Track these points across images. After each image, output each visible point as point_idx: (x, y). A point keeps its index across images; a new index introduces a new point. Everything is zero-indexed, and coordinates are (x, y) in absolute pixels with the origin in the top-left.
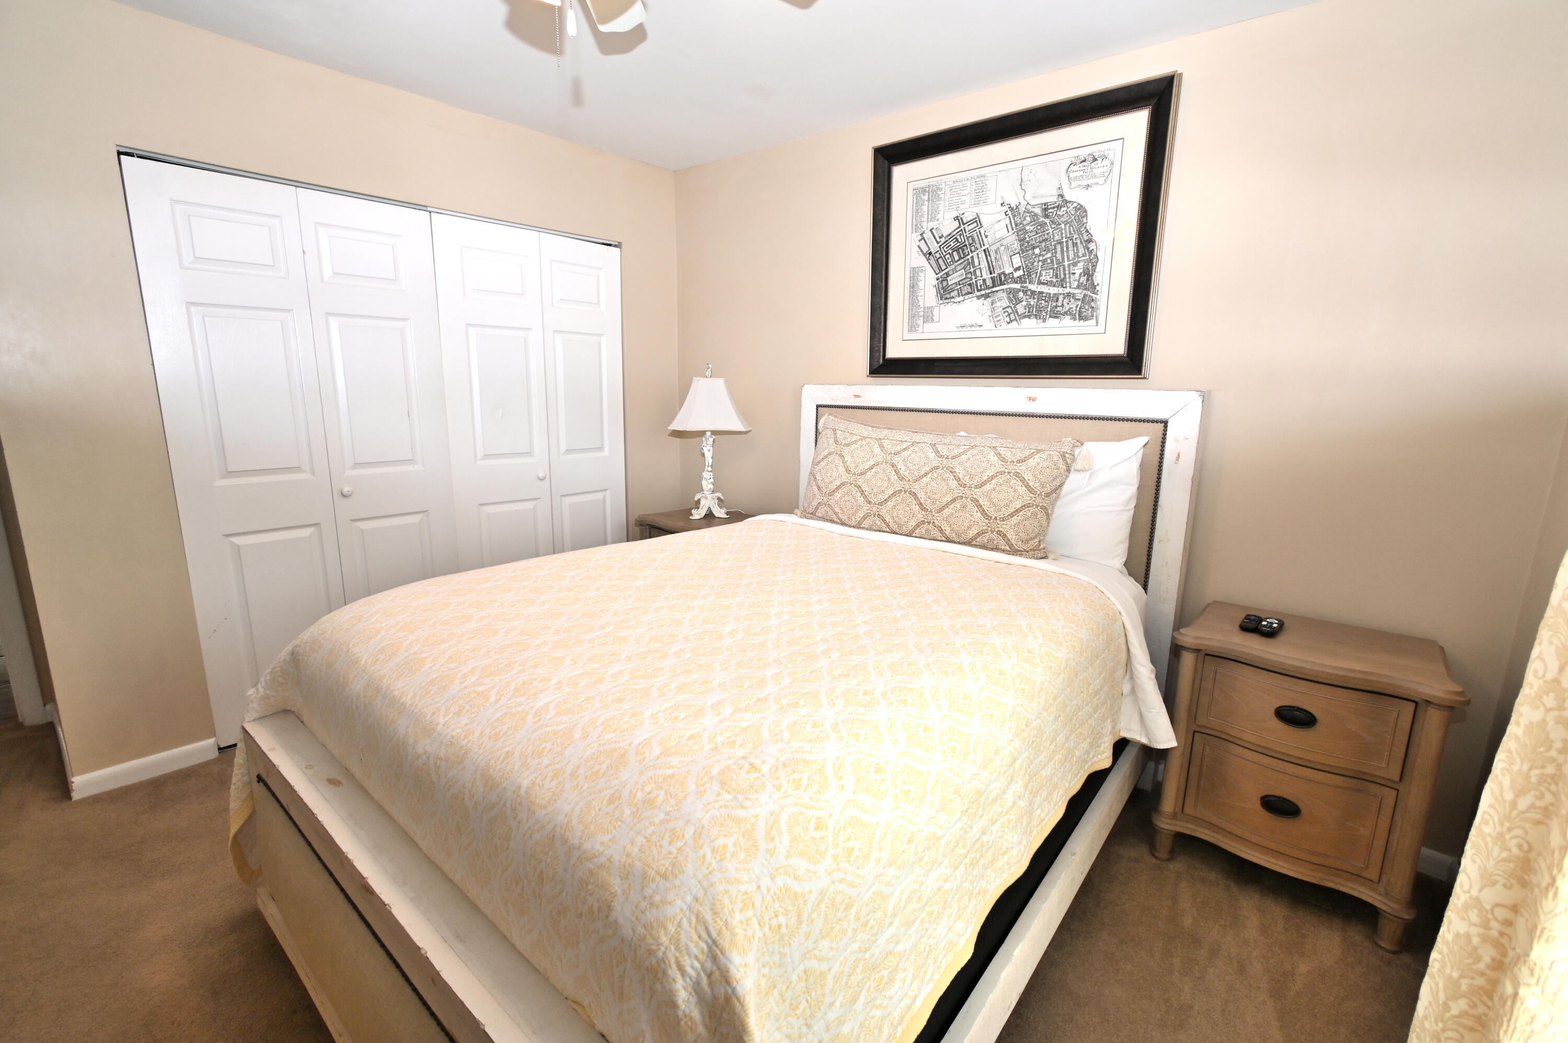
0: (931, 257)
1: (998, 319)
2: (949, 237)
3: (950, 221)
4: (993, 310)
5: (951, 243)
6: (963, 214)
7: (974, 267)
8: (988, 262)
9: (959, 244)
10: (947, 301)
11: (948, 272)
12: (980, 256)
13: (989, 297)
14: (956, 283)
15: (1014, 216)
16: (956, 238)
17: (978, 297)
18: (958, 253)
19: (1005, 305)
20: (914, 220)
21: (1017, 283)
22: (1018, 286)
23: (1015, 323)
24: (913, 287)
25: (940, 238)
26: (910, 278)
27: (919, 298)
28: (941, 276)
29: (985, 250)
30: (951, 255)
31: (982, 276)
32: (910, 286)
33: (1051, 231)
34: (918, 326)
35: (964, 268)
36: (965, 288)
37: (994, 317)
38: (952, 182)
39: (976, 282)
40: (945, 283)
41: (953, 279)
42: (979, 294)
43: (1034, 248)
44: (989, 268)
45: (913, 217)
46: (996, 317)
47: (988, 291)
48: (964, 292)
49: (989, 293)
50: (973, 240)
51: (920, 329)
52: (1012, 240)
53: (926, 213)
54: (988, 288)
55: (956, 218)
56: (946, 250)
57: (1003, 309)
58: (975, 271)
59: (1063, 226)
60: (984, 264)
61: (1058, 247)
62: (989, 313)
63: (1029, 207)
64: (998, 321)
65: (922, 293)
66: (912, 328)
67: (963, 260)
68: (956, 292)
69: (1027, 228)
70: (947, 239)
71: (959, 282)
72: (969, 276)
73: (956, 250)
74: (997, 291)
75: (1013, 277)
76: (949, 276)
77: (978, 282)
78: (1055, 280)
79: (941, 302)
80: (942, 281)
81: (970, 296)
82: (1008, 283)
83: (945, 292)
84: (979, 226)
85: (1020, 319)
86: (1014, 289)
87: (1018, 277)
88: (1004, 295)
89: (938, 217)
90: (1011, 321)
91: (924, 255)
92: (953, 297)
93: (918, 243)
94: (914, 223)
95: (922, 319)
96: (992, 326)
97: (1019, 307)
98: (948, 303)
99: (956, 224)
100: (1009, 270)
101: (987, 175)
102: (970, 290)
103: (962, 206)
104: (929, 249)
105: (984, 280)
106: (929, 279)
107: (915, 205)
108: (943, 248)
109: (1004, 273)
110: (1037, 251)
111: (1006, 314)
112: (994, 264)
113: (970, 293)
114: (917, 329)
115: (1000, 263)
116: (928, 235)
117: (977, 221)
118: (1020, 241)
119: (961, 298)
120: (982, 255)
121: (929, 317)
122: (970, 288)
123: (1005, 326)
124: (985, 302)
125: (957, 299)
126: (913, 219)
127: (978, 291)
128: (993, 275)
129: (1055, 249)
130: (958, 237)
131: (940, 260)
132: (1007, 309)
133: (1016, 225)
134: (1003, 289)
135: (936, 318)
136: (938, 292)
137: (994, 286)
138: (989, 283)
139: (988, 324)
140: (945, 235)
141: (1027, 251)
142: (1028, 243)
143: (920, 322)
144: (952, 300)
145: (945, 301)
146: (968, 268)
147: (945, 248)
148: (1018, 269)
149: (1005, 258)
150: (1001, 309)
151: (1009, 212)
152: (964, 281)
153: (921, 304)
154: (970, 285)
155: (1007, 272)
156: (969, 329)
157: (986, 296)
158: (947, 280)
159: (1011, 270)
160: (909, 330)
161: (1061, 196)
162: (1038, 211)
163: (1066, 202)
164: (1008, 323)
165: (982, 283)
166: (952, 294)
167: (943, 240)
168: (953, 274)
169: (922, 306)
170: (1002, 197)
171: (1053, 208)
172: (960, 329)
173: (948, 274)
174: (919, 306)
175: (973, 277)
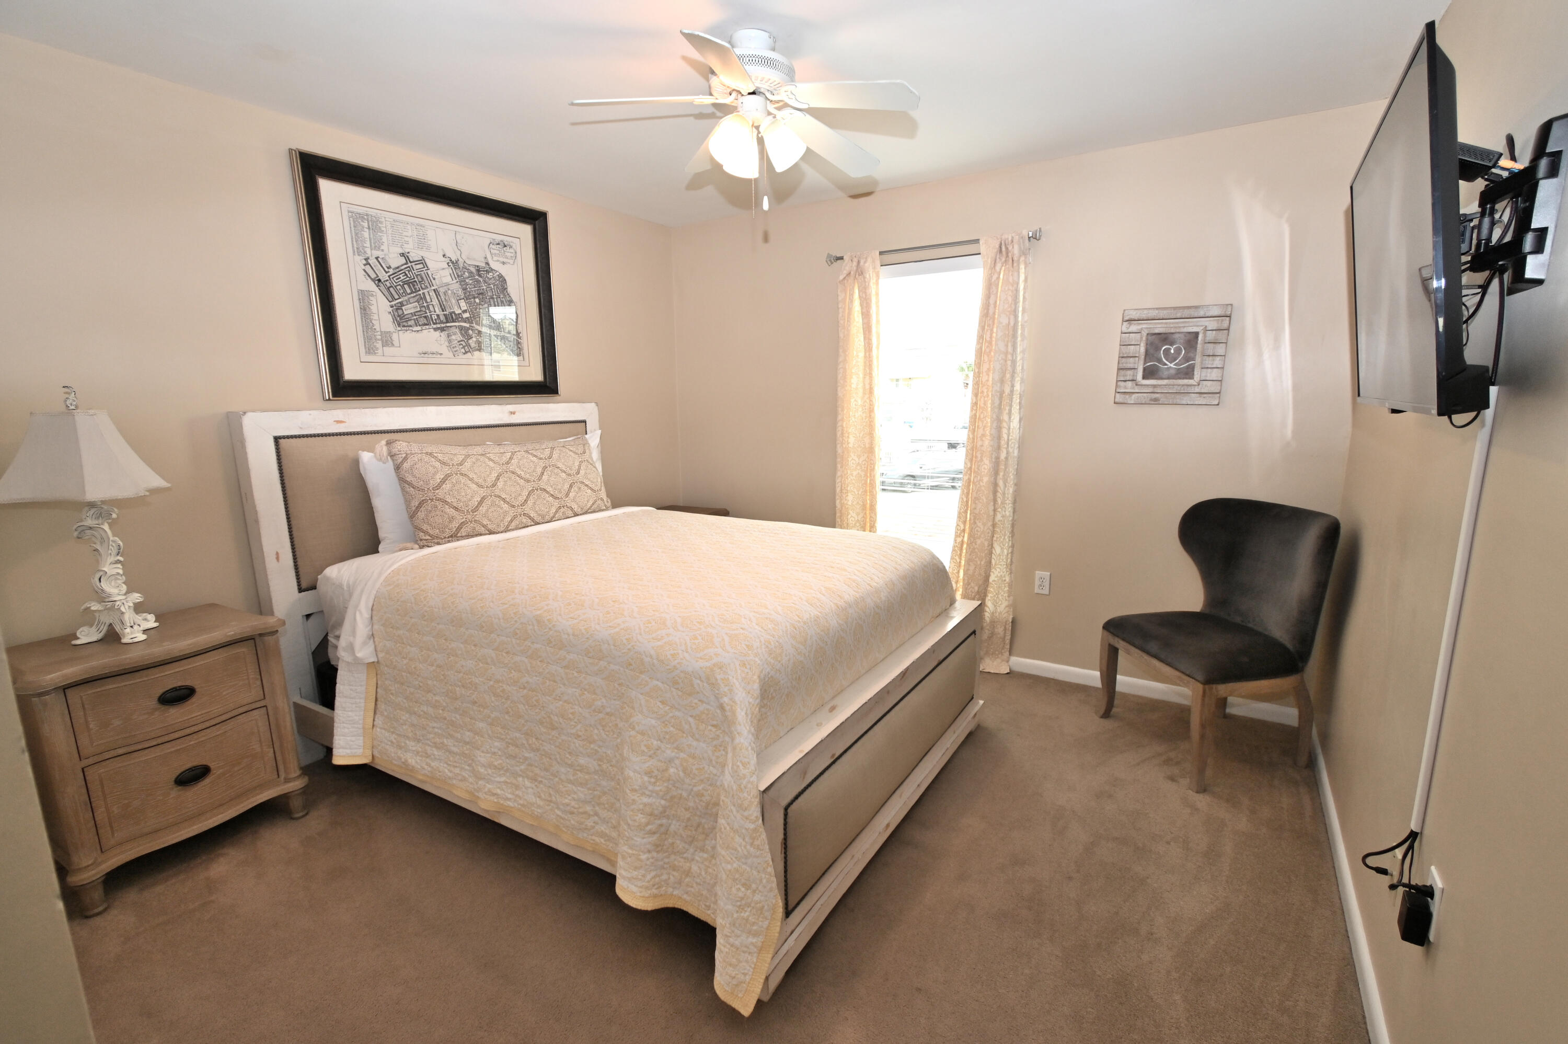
0: (380, 284)
1: (455, 349)
2: (397, 270)
3: (396, 255)
4: (450, 341)
5: (401, 276)
6: (409, 253)
7: (427, 302)
8: (439, 301)
9: (408, 279)
10: (405, 328)
11: (402, 302)
12: (431, 294)
13: (444, 330)
14: (411, 313)
15: (455, 269)
16: (405, 272)
17: (435, 329)
18: (410, 287)
19: (459, 339)
20: (355, 243)
21: (466, 322)
22: (467, 325)
23: (469, 354)
24: (365, 310)
25: (388, 268)
26: (359, 299)
27: (373, 322)
28: (395, 305)
29: (434, 290)
30: (403, 287)
31: (435, 312)
32: (361, 308)
33: (485, 287)
34: (377, 349)
35: (418, 301)
36: (422, 319)
37: (451, 347)
38: (392, 220)
39: (431, 315)
40: (400, 312)
41: (409, 309)
42: (435, 326)
43: (474, 298)
44: (441, 306)
45: (352, 239)
46: (453, 348)
47: (442, 325)
48: (420, 323)
49: (444, 327)
50: (422, 278)
51: (380, 352)
52: (456, 287)
53: (368, 240)
54: (442, 322)
55: (402, 255)
56: (396, 281)
57: (458, 342)
58: (428, 306)
59: (492, 286)
60: (435, 302)
61: (492, 301)
62: (447, 344)
63: (465, 265)
64: (455, 351)
65: (376, 317)
66: (370, 350)
67: (415, 294)
68: (413, 321)
69: (467, 281)
70: (395, 271)
71: (415, 312)
72: (423, 309)
73: (408, 283)
74: (451, 327)
75: (462, 317)
76: (404, 306)
77: (433, 316)
78: (493, 325)
79: (399, 329)
80: (397, 309)
81: (427, 327)
82: (459, 322)
83: (401, 320)
84: (426, 268)
85: (473, 351)
86: (465, 327)
87: (467, 318)
88: (457, 330)
89: (382, 247)
90: (466, 353)
91: (373, 280)
92: (411, 326)
93: (363, 267)
94: (355, 246)
95: (380, 342)
96: (451, 355)
97: (470, 341)
98: (407, 330)
99: (403, 261)
100: (458, 311)
101: (426, 227)
102: (426, 322)
103: (406, 246)
104: (378, 276)
105: (438, 316)
106: (381, 306)
107: (353, 228)
108: (393, 278)
109: (454, 312)
110: (477, 300)
111: (461, 346)
112: (444, 303)
113: (426, 325)
114: (376, 352)
115: (449, 303)
116: (372, 261)
117: (422, 262)
118: (464, 289)
119: (419, 328)
120: (432, 293)
121: (387, 341)
122: (424, 320)
123: (461, 356)
124: (442, 334)
125: (415, 329)
126: (352, 241)
127: (434, 324)
128: (445, 313)
129: (490, 302)
130: (407, 272)
131: (391, 289)
132: (462, 343)
133: (458, 276)
134: (455, 326)
135: (396, 343)
136: (394, 318)
137: (447, 322)
138: (442, 318)
139: (447, 353)
140: (393, 266)
141: (470, 299)
142: (470, 293)
143: (379, 345)
144: (411, 328)
145: (403, 328)
146: (421, 302)
147: (395, 279)
148: (465, 311)
149: (454, 301)
150: (456, 342)
151: (450, 264)
152: (419, 313)
153: (377, 327)
154: (425, 317)
155: (457, 312)
156: (430, 356)
157: (442, 329)
158: (402, 309)
159: (460, 312)
160: (366, 352)
161: (487, 264)
162: (473, 270)
163: (492, 270)
164: (464, 354)
165: (436, 318)
166: (410, 323)
167: (391, 271)
168: (407, 304)
169: (378, 329)
170: (443, 250)
171: (484, 271)
172: (422, 355)
173: (402, 304)
174: (375, 329)
175: (427, 311)
